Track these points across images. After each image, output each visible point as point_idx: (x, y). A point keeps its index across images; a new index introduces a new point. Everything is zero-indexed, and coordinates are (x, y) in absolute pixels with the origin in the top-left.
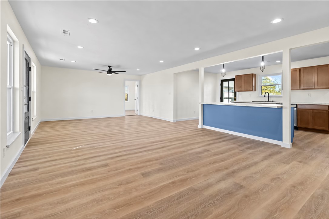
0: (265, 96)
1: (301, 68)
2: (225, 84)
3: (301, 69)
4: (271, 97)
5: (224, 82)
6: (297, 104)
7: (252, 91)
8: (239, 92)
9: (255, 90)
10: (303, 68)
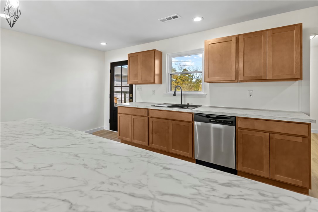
0: (175, 95)
1: (239, 35)
2: (117, 70)
3: (240, 37)
4: (185, 95)
5: (115, 67)
6: (235, 117)
7: (154, 83)
8: (137, 85)
9: (161, 82)
10: (243, 36)
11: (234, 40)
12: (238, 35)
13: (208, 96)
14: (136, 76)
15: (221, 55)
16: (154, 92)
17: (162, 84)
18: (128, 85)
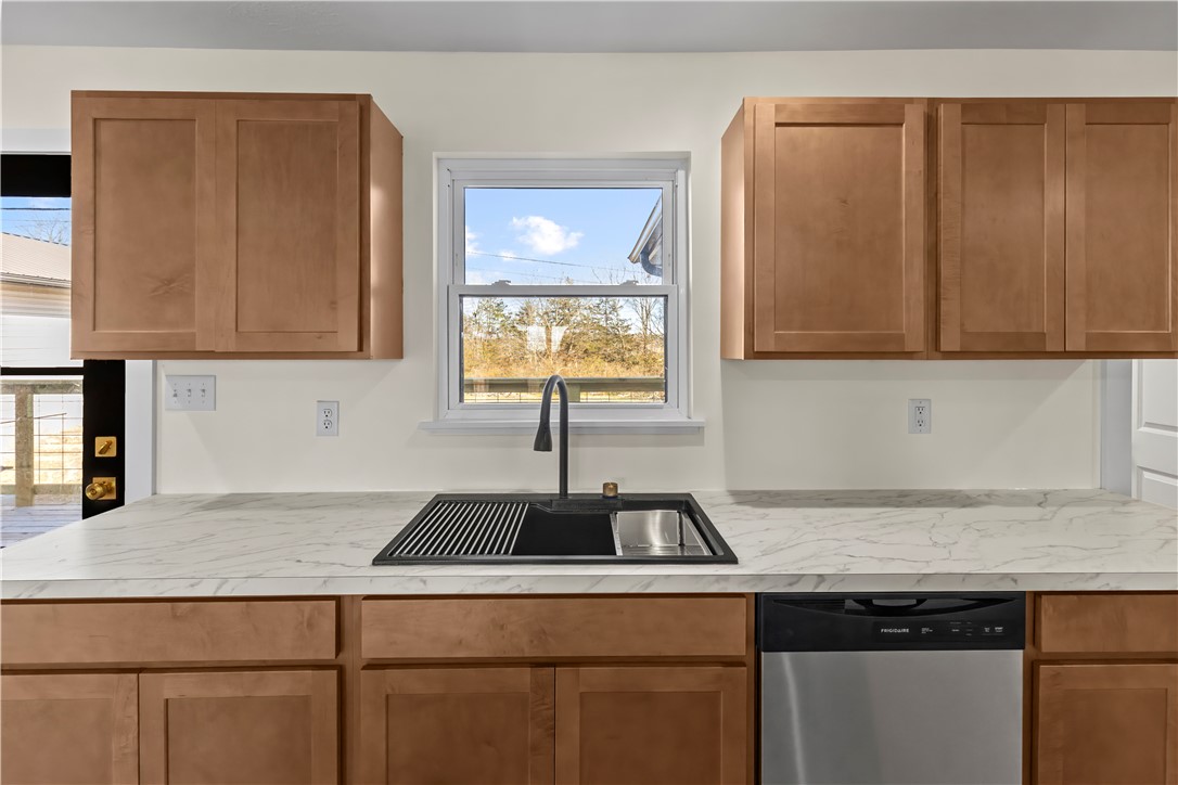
3: (943, 113)
7: (360, 354)
9: (395, 350)
10: (959, 106)
11: (914, 121)
12: (929, 99)
13: (714, 437)
14: (173, 287)
15: (845, 202)
16: (333, 419)
17: (402, 358)
18: (80, 364)
